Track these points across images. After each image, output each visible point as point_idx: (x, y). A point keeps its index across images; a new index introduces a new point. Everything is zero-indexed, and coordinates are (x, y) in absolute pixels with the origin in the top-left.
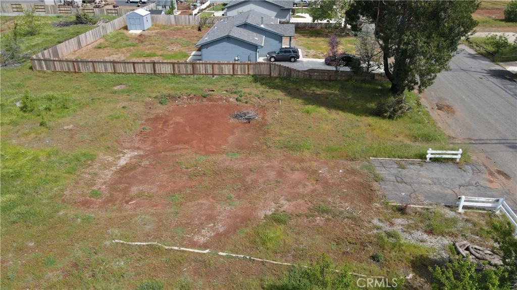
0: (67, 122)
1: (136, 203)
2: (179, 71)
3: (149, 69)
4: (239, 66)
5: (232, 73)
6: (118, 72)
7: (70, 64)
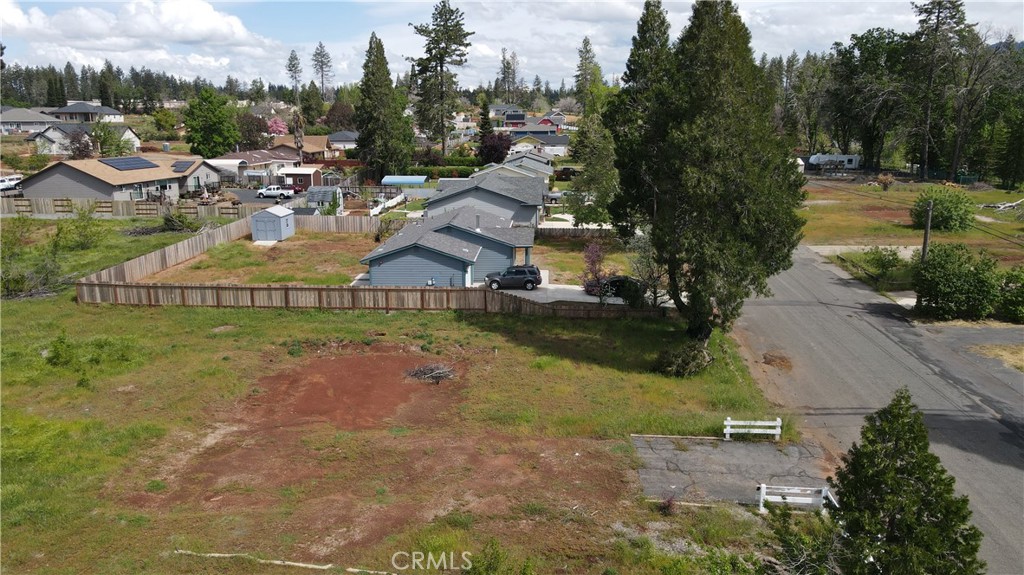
0: (125, 381)
1: (223, 500)
2: (329, 303)
3: (277, 299)
4: (432, 294)
5: (419, 307)
6: (224, 304)
7: (143, 292)
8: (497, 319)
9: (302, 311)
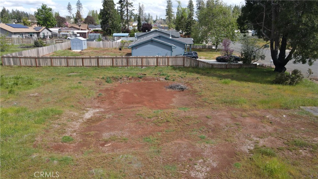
2: (117, 64)
3: (94, 62)
4: (161, 59)
5: (156, 65)
6: (70, 65)
8: (190, 69)
9: (105, 67)
